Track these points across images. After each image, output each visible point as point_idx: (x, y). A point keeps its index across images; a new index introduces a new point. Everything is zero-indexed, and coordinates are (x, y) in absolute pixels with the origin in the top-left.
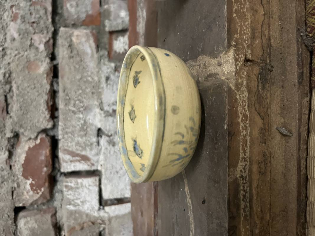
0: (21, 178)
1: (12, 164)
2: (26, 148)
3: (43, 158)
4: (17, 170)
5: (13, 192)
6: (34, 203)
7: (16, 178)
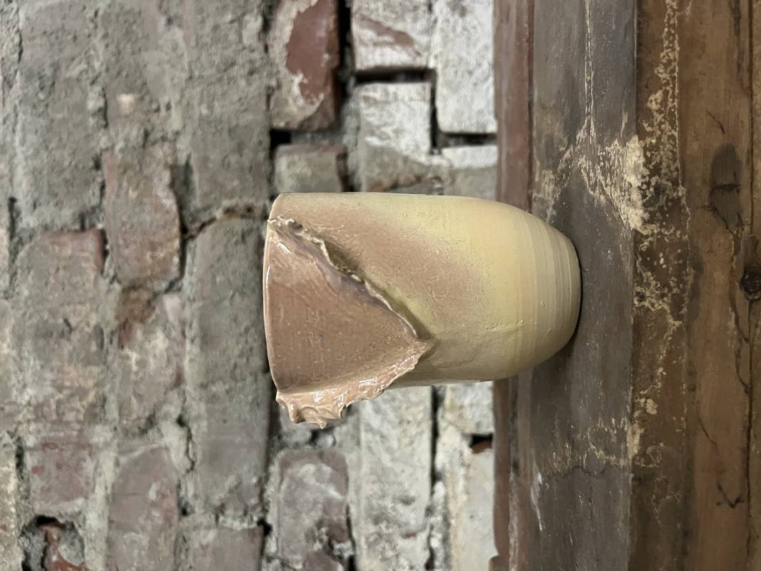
0: (283, 70)
1: (269, 42)
2: (294, 14)
3: (322, 33)
4: (278, 56)
5: (269, 97)
6: (306, 124)
7: (275, 70)
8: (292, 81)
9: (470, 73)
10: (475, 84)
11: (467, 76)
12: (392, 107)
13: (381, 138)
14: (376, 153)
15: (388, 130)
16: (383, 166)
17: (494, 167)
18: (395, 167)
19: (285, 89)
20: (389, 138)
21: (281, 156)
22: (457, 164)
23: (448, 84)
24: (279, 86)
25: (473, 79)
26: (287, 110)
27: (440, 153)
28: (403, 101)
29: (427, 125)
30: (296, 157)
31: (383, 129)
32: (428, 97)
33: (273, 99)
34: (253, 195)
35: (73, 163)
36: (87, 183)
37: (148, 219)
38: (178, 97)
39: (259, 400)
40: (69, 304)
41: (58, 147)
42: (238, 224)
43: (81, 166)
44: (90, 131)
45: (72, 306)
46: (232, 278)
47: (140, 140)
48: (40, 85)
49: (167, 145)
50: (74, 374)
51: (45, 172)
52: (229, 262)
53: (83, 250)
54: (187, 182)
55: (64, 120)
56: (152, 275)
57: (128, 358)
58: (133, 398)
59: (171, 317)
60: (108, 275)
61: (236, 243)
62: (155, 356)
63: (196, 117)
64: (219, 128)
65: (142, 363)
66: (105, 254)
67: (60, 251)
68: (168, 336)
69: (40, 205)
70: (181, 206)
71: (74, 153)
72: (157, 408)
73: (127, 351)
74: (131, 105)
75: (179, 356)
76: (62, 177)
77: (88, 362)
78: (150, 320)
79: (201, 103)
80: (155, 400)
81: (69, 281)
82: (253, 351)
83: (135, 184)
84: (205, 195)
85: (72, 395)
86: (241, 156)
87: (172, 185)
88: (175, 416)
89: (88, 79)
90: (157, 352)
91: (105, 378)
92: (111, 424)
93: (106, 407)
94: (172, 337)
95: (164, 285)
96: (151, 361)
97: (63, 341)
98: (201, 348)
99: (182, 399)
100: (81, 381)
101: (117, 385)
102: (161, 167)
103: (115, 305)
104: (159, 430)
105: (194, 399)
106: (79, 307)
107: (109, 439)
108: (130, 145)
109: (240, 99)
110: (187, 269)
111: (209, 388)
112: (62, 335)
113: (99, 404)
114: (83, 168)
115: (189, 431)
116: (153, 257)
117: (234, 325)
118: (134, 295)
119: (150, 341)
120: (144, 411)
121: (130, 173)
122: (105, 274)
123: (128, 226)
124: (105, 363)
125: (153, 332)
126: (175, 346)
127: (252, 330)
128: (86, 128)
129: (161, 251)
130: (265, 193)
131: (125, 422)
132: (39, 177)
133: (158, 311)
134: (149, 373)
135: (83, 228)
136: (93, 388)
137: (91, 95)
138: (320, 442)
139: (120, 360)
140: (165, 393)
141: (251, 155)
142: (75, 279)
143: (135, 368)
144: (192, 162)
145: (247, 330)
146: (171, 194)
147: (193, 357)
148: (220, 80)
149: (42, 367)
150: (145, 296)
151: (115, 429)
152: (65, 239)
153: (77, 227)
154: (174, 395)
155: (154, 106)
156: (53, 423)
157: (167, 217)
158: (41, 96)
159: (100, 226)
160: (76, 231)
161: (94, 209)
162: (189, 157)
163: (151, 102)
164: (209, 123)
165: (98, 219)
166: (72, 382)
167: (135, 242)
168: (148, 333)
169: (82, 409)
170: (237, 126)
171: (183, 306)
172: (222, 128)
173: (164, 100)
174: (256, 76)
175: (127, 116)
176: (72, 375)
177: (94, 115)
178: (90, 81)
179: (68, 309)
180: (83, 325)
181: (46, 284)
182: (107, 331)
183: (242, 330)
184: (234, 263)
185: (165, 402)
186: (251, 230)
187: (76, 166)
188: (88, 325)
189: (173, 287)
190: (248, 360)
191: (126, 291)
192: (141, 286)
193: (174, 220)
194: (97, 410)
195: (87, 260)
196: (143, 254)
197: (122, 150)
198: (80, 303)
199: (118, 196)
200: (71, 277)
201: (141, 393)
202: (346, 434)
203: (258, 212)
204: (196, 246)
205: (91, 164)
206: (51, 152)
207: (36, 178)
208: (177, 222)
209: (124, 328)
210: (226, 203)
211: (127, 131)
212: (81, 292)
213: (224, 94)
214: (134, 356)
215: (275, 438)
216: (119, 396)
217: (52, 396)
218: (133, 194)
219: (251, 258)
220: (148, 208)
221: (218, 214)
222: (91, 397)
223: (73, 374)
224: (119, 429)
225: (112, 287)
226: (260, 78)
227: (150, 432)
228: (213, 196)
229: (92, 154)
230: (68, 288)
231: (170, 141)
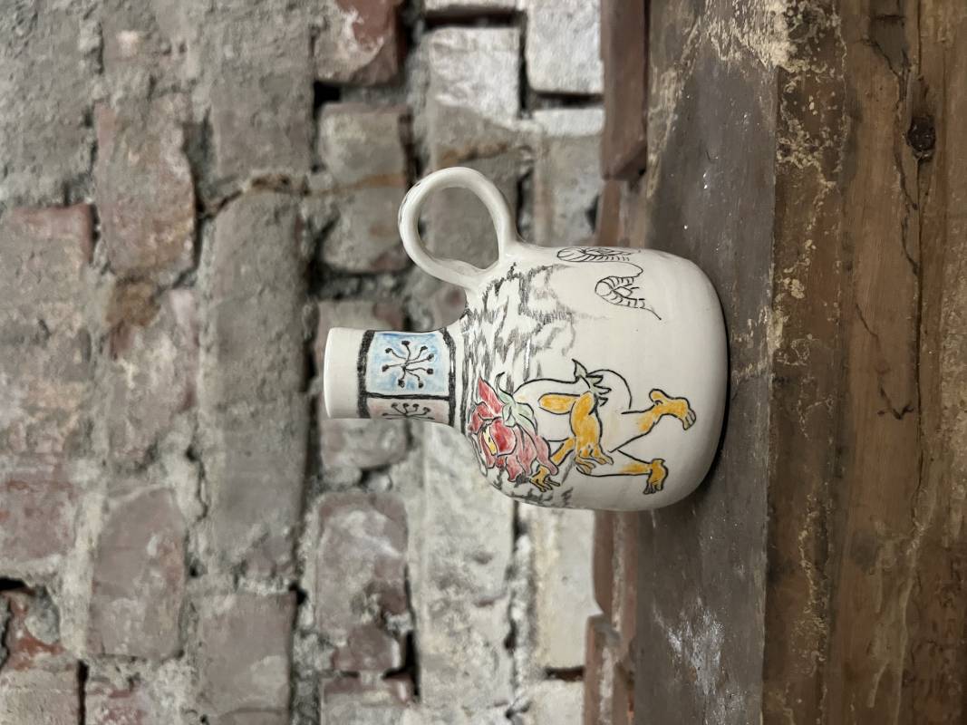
0: (332, 6)
5: (313, 40)
6: (361, 77)
7: (321, 6)
8: (343, 21)
9: (570, 16)
10: (576, 31)
11: (565, 19)
12: (471, 57)
13: (455, 94)
14: (450, 114)
15: (466, 86)
16: (458, 130)
17: (597, 135)
18: (474, 131)
19: (333, 30)
20: (465, 96)
21: (328, 116)
22: (552, 131)
23: (542, 29)
24: (326, 26)
25: (573, 25)
26: (337, 57)
27: (531, 117)
28: (484, 50)
29: (514, 80)
30: (346, 118)
31: (459, 85)
32: (516, 46)
33: (318, 42)
34: (291, 164)
35: (57, 118)
36: (74, 144)
37: (153, 191)
38: (194, 34)
39: (294, 427)
40: (46, 300)
41: (38, 98)
42: (271, 199)
43: (66, 121)
44: (80, 77)
45: (50, 304)
46: (261, 268)
47: (145, 88)
48: (18, 17)
49: (179, 97)
50: (52, 393)
51: (20, 129)
52: (258, 247)
53: (65, 231)
54: (205, 146)
55: (48, 64)
56: (157, 263)
57: (122, 370)
58: (128, 424)
59: (181, 320)
60: (98, 264)
61: (268, 223)
62: (158, 369)
63: (218, 61)
64: (248, 76)
65: (141, 378)
66: (95, 236)
67: (37, 232)
68: (176, 344)
69: (13, 170)
70: (197, 176)
71: (58, 104)
72: (159, 437)
73: (122, 362)
74: (135, 44)
75: (190, 369)
76: (42, 135)
77: (70, 376)
78: (152, 323)
79: (224, 43)
80: (157, 425)
81: (47, 271)
82: (288, 363)
83: (137, 145)
84: (228, 162)
85: (48, 419)
86: (276, 113)
87: (185, 148)
88: (184, 447)
89: (81, 10)
90: (162, 364)
91: (91, 398)
92: (98, 457)
93: (93, 436)
94: (181, 345)
95: (172, 277)
96: (154, 376)
97: (37, 349)
98: (220, 358)
99: (193, 425)
100: (60, 400)
101: (108, 406)
102: (171, 125)
103: (106, 303)
104: (162, 467)
105: (208, 425)
106: (59, 305)
107: (95, 477)
108: (131, 96)
109: (276, 41)
110: (203, 257)
111: (229, 409)
112: (36, 341)
113: (84, 431)
114: (70, 123)
115: (202, 466)
116: (158, 241)
117: (262, 328)
118: (132, 289)
119: (152, 350)
120: (143, 440)
121: (129, 131)
122: (94, 263)
123: (126, 200)
124: (92, 378)
125: (156, 338)
126: (186, 357)
127: (287, 337)
128: (76, 74)
129: (169, 234)
130: (306, 162)
131: (117, 454)
132: (12, 135)
133: (163, 311)
134: (150, 392)
135: (67, 203)
136: (76, 411)
137: (84, 32)
138: (372, 484)
139: (112, 374)
140: (172, 417)
141: (288, 113)
142: (57, 268)
143: (131, 384)
144: (212, 119)
145: (279, 336)
146: (184, 161)
147: (208, 370)
148: (250, 14)
149: (9, 382)
150: (147, 291)
151: (104, 463)
152: (44, 215)
153: (59, 200)
154: (182, 421)
155: (164, 47)
156: (23, 455)
157: (178, 189)
158: (20, 32)
159: (89, 200)
160: (58, 206)
161: (81, 177)
162: (208, 112)
163: (160, 41)
164: (235, 69)
165: (87, 190)
166: (48, 403)
167: (135, 221)
168: (150, 339)
169: (60, 438)
170: (271, 74)
171: (197, 305)
172: (252, 77)
173: (176, 40)
174: (297, 12)
175: (128, 59)
176: (47, 393)
177: (87, 56)
178: (83, 14)
179: (45, 307)
180: (64, 327)
181: (18, 273)
182: (95, 337)
183: (273, 334)
184: (265, 249)
185: (171, 429)
186: (285, 208)
187: (61, 122)
188: (71, 328)
189: (183, 281)
190: (280, 374)
191: (122, 284)
192: (141, 279)
193: (187, 193)
194: (81, 439)
195: (71, 243)
196: (145, 237)
197: (121, 102)
198: (61, 299)
199: (113, 159)
200: (49, 265)
201: (138, 417)
202: (406, 474)
203: (296, 185)
204: (215, 229)
205: (80, 119)
206: (29, 103)
207: (9, 137)
208: (191, 196)
209: (118, 331)
210: (256, 173)
211: (127, 77)
212: (62, 285)
213: (255, 33)
214: (131, 369)
215: (314, 477)
216: (109, 420)
217: (22, 420)
218: (133, 159)
219: (286, 242)
220: (152, 177)
221: (245, 186)
222: (73, 422)
223: (50, 391)
224: (108, 463)
225: (103, 278)
226: (303, 14)
227: (150, 469)
228: (238, 164)
229: (83, 105)
230: (45, 279)
231: (184, 93)
